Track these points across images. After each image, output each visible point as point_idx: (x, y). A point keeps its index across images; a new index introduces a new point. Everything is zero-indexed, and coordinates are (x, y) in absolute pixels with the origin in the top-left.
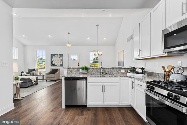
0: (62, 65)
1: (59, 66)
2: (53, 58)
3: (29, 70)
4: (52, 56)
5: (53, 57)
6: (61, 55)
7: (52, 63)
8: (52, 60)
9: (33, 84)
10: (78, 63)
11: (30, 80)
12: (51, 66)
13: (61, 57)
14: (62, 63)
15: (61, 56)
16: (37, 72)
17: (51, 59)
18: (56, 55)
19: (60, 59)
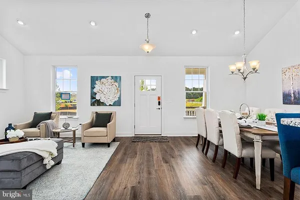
0: (118, 103)
1: (110, 105)
2: (96, 86)
3: (36, 115)
4: (94, 80)
5: (97, 82)
6: (116, 79)
7: (93, 98)
8: (95, 90)
9: (48, 167)
10: (159, 98)
11: (36, 159)
12: (93, 104)
13: (117, 84)
14: (120, 98)
15: (116, 81)
16: (57, 121)
17: (93, 88)
18: (103, 77)
19: (114, 89)
